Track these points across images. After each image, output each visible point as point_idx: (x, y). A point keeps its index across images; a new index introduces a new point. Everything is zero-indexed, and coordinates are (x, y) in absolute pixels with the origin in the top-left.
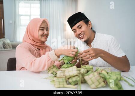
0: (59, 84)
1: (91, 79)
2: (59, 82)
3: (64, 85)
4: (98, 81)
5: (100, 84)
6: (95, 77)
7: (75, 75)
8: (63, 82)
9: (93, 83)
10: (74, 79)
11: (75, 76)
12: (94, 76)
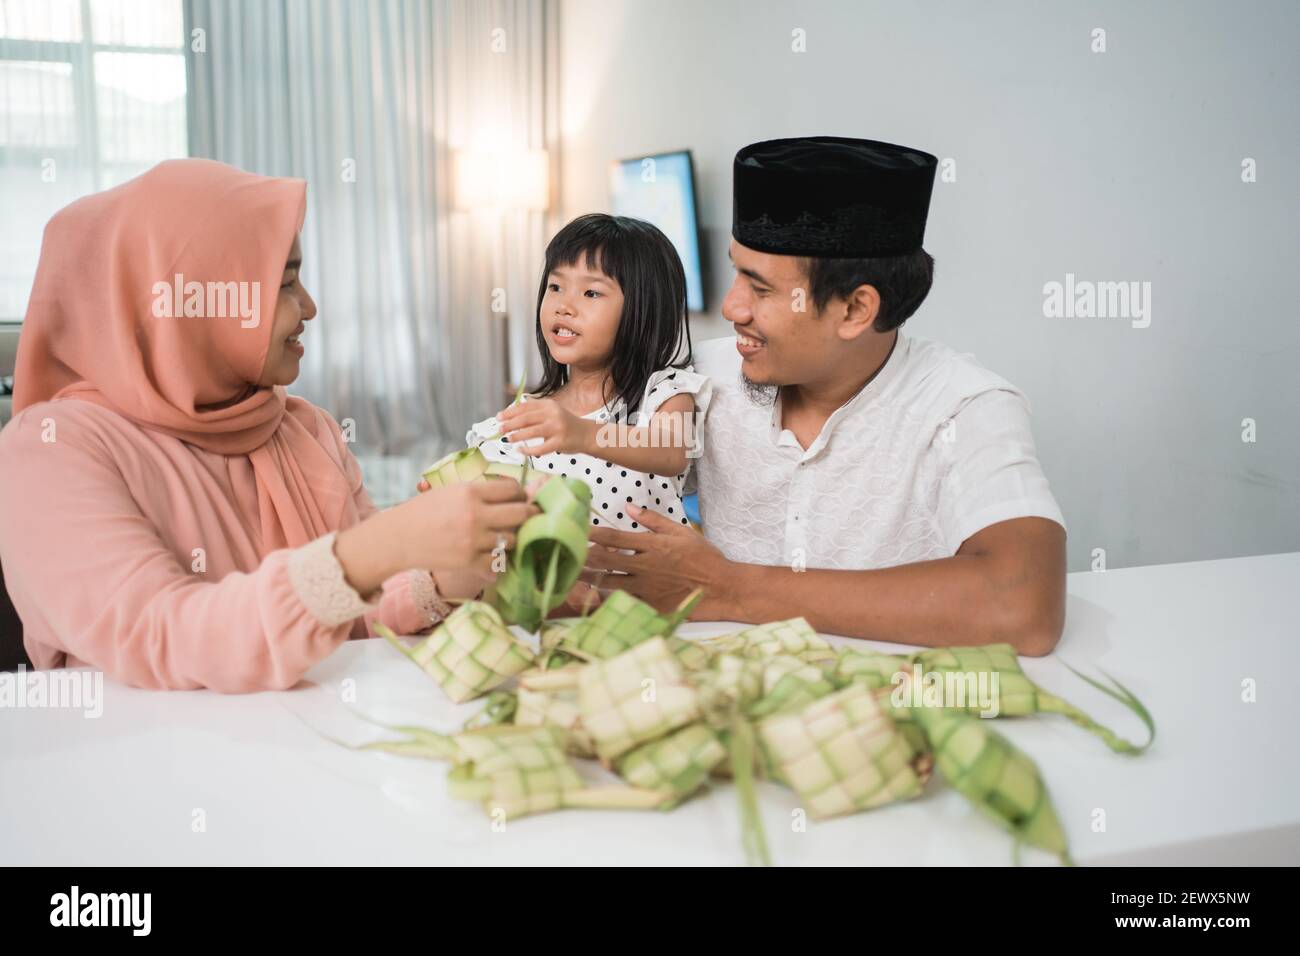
0: (527, 791)
1: (820, 745)
2: (523, 772)
3: (560, 790)
4: (876, 761)
5: (886, 779)
6: (861, 731)
7: (677, 720)
8: (552, 766)
9: (839, 778)
10: (676, 756)
11: (672, 733)
12: (853, 725)
